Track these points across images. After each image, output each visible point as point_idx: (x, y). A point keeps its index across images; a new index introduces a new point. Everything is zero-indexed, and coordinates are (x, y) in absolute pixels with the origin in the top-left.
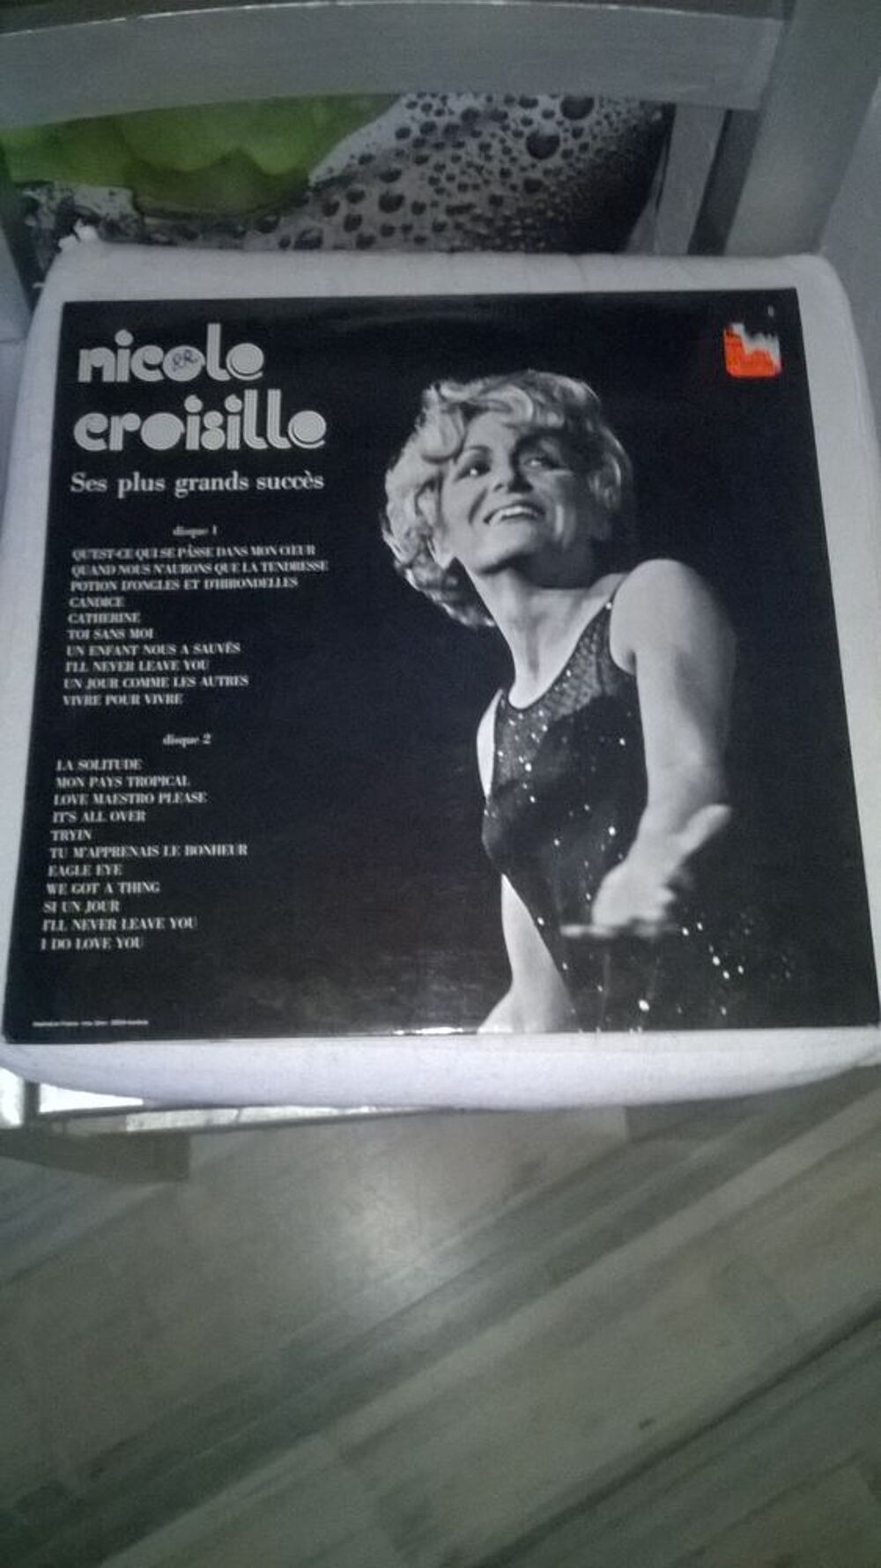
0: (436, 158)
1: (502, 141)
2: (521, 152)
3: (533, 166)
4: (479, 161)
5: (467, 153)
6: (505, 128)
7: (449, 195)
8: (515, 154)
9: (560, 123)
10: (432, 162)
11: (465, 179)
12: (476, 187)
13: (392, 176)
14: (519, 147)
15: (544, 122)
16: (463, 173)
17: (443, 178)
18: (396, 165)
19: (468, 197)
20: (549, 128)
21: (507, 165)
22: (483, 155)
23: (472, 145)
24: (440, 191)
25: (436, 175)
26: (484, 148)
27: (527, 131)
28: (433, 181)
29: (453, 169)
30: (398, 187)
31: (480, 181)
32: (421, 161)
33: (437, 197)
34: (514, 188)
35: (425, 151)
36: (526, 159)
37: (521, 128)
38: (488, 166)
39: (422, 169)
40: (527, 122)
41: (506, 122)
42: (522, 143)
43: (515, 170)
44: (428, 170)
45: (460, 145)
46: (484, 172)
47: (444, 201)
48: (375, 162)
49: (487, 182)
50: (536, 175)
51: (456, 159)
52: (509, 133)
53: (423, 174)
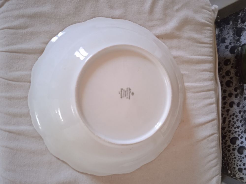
0: (239, 116)
1: (239, 131)
2: (234, 135)
3: (229, 138)
4: (235, 126)
5: (238, 123)
6: (242, 133)
7: (229, 118)
8: (234, 134)
9: (238, 145)
10: (239, 114)
11: (232, 122)
12: (229, 124)
13: (238, 105)
14: (236, 135)
15: (240, 141)
16: (233, 122)
17: (234, 117)
18: (241, 106)
19: (227, 122)
20: (238, 142)
21: (232, 132)
22: (237, 127)
23: (240, 124)
24: (231, 116)
25: (235, 115)
26: (238, 127)
27: (239, 138)
28: (234, 115)
29: (235, 119)
30: (235, 106)
31: (230, 125)
32: (240, 112)
33: (229, 115)
34: (226, 133)
35: (242, 113)
36: (232, 136)
37: (241, 136)
38: (233, 128)
39: (238, 112)
40: (241, 138)
41: (243, 133)
42: (237, 136)
43: (230, 134)
44: (237, 113)
45: (241, 122)
46: (232, 127)
47: (228, 117)
48: (244, 101)
49: (229, 127)
50: (227, 138)
51: (237, 120)
52: (240, 133)
53: (236, 112)
